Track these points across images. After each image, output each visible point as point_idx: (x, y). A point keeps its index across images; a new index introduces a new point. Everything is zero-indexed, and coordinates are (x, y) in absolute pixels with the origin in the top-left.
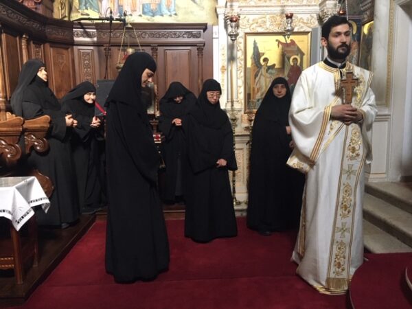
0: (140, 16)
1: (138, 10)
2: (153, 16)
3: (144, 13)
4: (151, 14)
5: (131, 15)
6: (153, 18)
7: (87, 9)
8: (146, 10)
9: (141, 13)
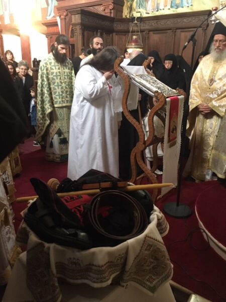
0: (169, 9)
1: (168, 5)
2: (177, 8)
3: (172, 7)
4: (176, 7)
5: (163, 9)
6: (177, 10)
7: (140, 8)
8: (173, 5)
9: (169, 7)
